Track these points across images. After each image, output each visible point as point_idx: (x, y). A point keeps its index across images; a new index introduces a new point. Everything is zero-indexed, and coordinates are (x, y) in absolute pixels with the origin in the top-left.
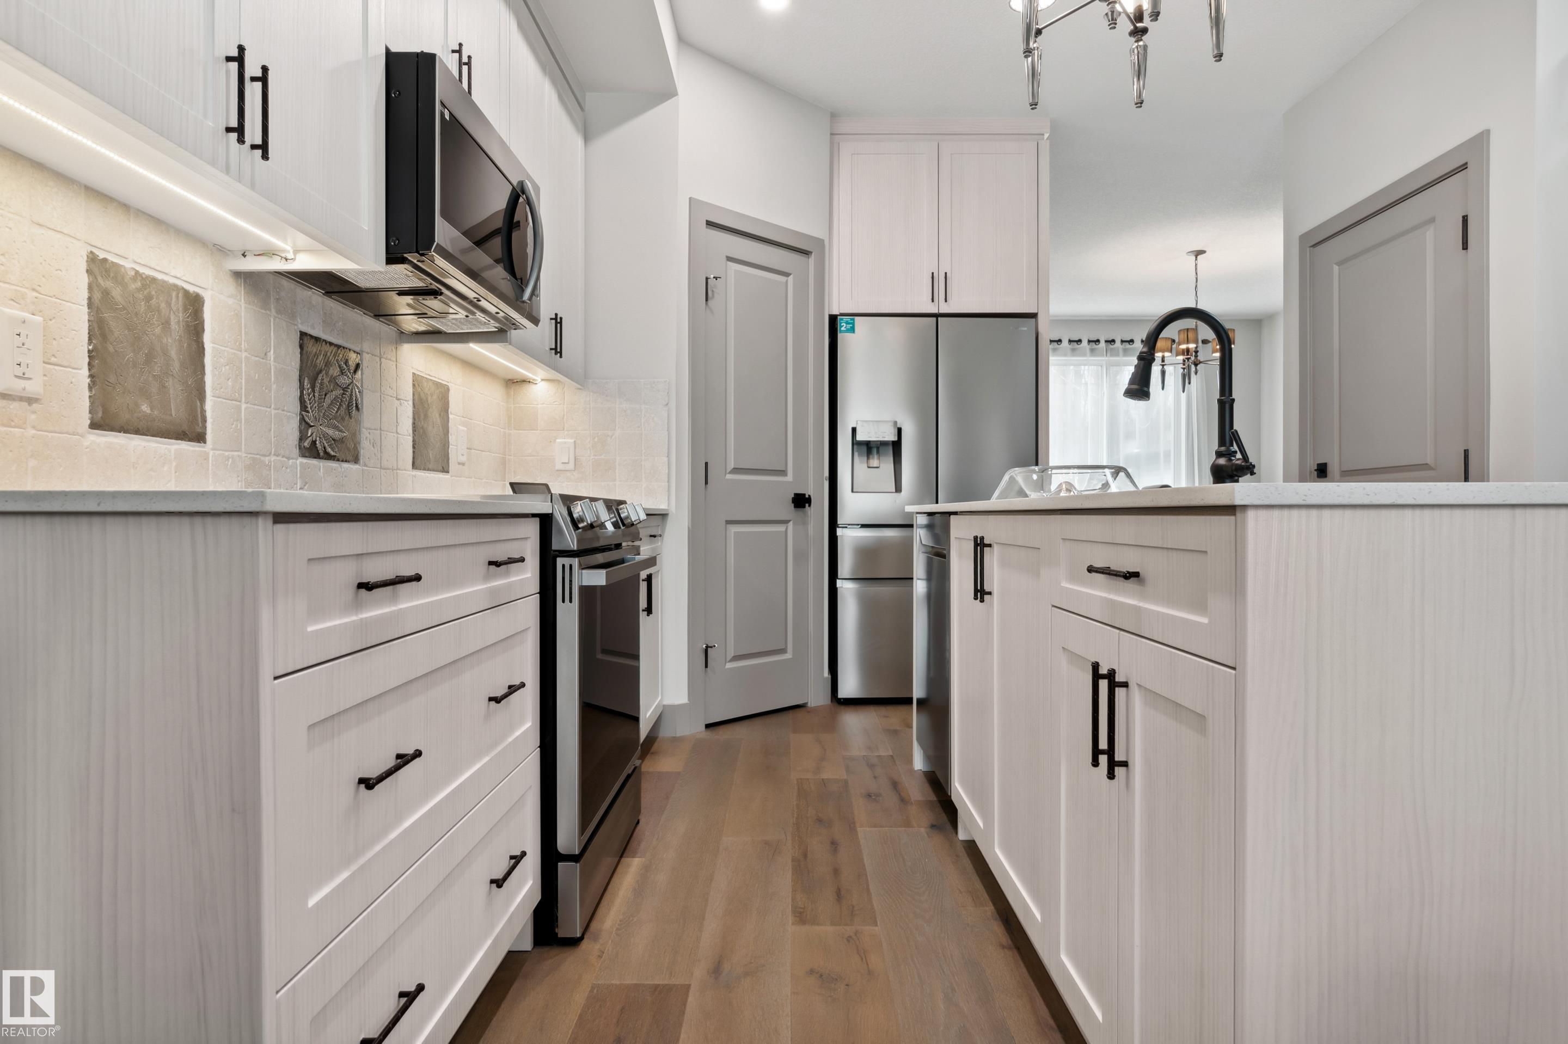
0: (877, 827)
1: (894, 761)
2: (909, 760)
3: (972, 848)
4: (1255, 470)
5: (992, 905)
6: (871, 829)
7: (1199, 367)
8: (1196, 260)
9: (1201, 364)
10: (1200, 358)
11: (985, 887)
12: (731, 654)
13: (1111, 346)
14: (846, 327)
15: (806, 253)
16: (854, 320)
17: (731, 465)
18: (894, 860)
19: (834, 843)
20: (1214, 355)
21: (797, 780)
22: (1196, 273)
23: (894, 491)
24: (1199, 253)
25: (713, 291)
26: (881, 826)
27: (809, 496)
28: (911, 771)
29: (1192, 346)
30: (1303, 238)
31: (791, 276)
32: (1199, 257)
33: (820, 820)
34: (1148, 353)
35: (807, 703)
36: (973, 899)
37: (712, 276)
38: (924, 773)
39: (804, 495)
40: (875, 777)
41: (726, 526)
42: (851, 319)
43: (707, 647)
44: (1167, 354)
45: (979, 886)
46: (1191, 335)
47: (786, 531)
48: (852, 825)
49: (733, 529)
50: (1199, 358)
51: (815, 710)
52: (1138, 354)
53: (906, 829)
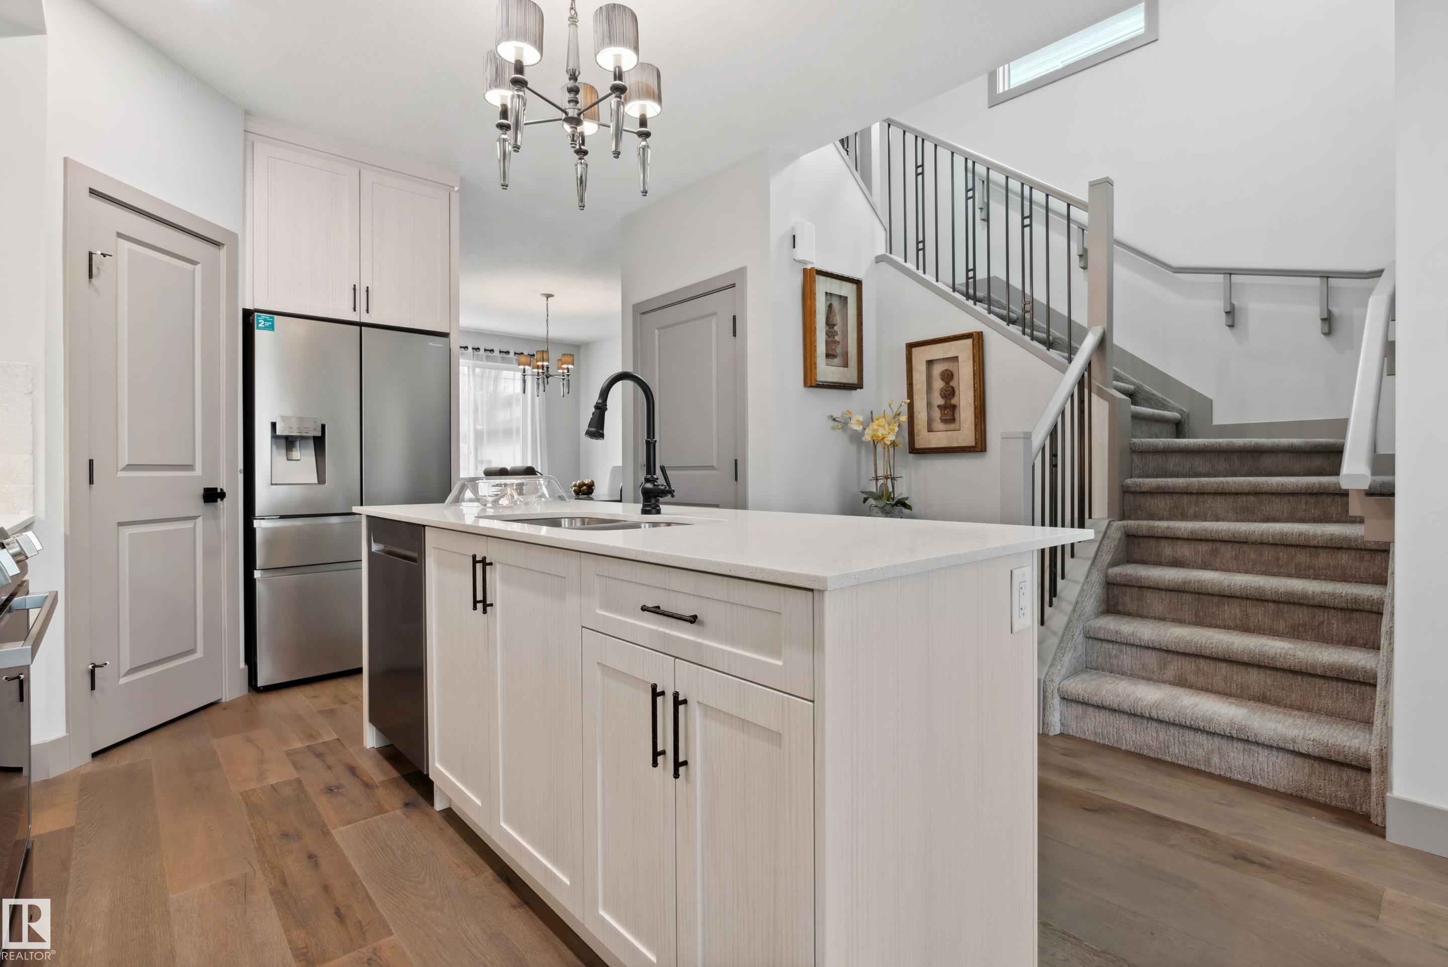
0: (350, 824)
1: (342, 744)
2: (358, 738)
3: (451, 816)
4: (674, 494)
5: (489, 868)
6: (346, 827)
7: (549, 379)
8: (547, 300)
9: (551, 377)
10: (551, 372)
11: (477, 852)
12: (126, 666)
13: (477, 353)
14: (264, 325)
15: (217, 244)
16: (273, 318)
17: (125, 461)
18: (383, 854)
19: (311, 856)
20: (559, 371)
21: (241, 794)
22: (547, 310)
23: (317, 482)
24: (549, 296)
25: (98, 268)
26: (355, 821)
27: (222, 490)
28: (363, 750)
29: (545, 364)
30: (636, 307)
31: (200, 264)
32: (549, 299)
33: (285, 835)
34: (603, 404)
35: (221, 699)
36: (472, 869)
37: (99, 252)
38: (378, 751)
39: (216, 489)
40: (329, 768)
41: (118, 528)
42: (270, 317)
43: (95, 666)
44: (527, 367)
45: (471, 853)
46: (545, 355)
47: (194, 528)
48: (324, 830)
49: (127, 531)
50: (549, 372)
51: (230, 705)
52: (595, 404)
53: (383, 815)
